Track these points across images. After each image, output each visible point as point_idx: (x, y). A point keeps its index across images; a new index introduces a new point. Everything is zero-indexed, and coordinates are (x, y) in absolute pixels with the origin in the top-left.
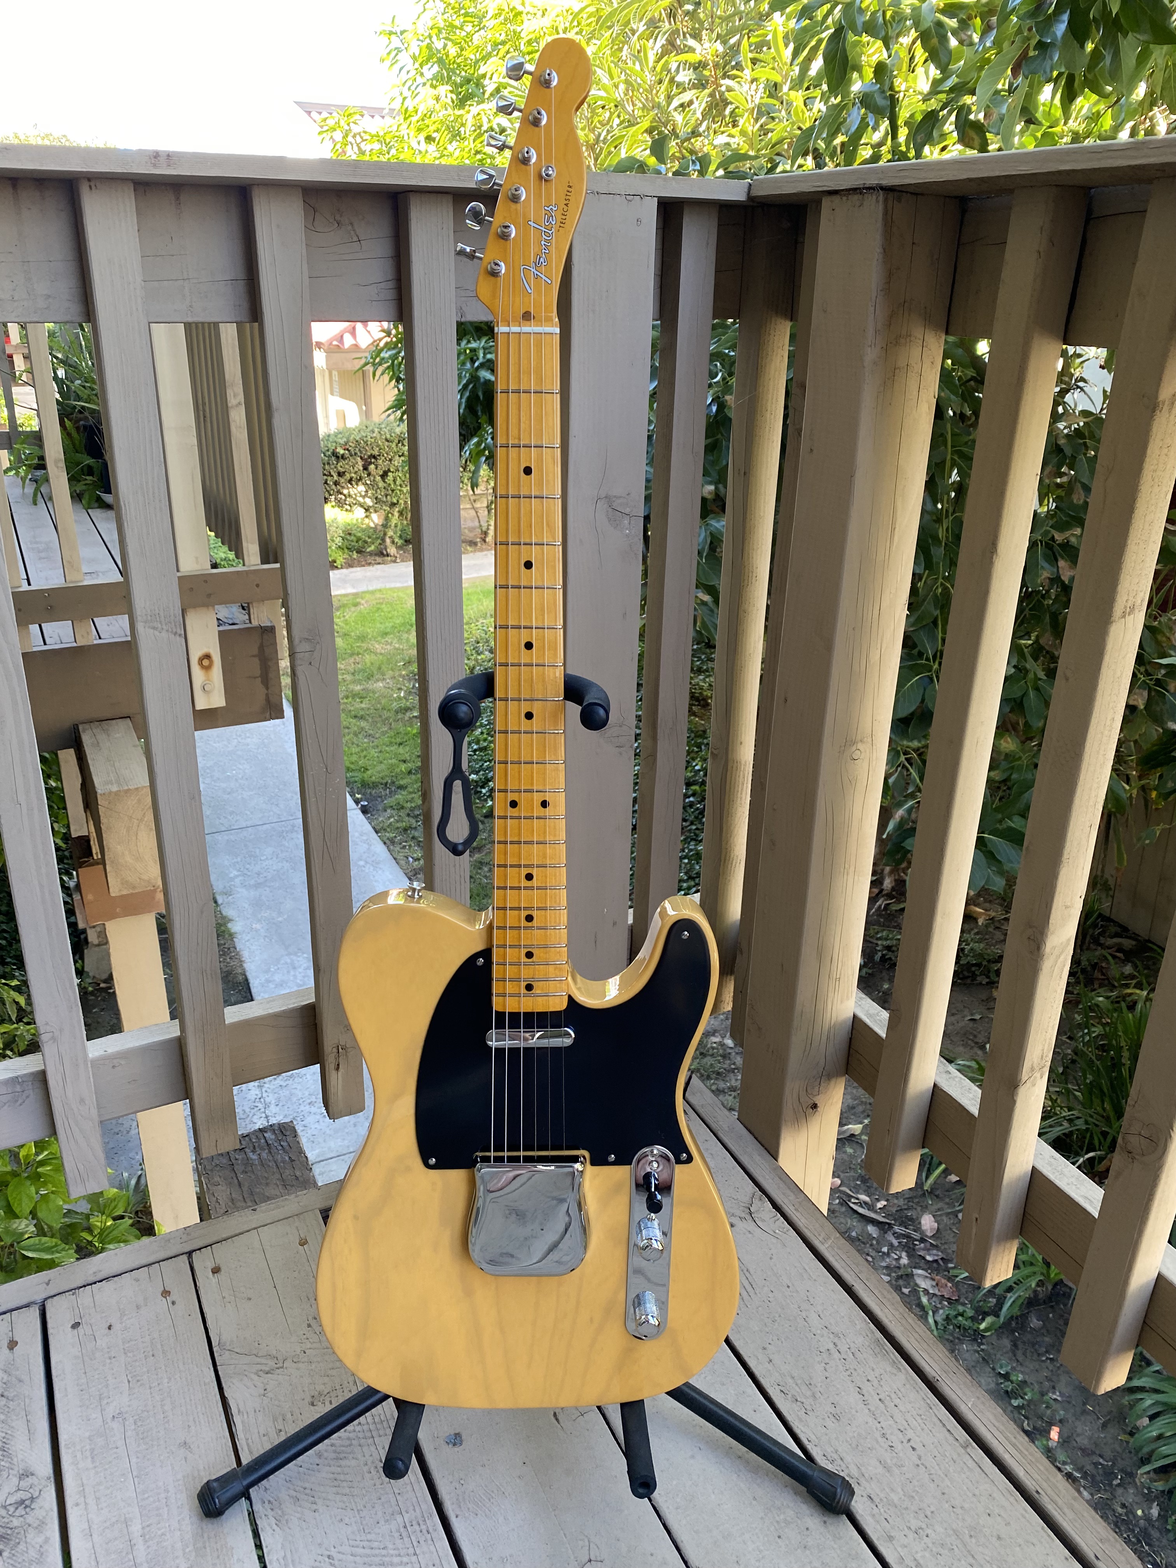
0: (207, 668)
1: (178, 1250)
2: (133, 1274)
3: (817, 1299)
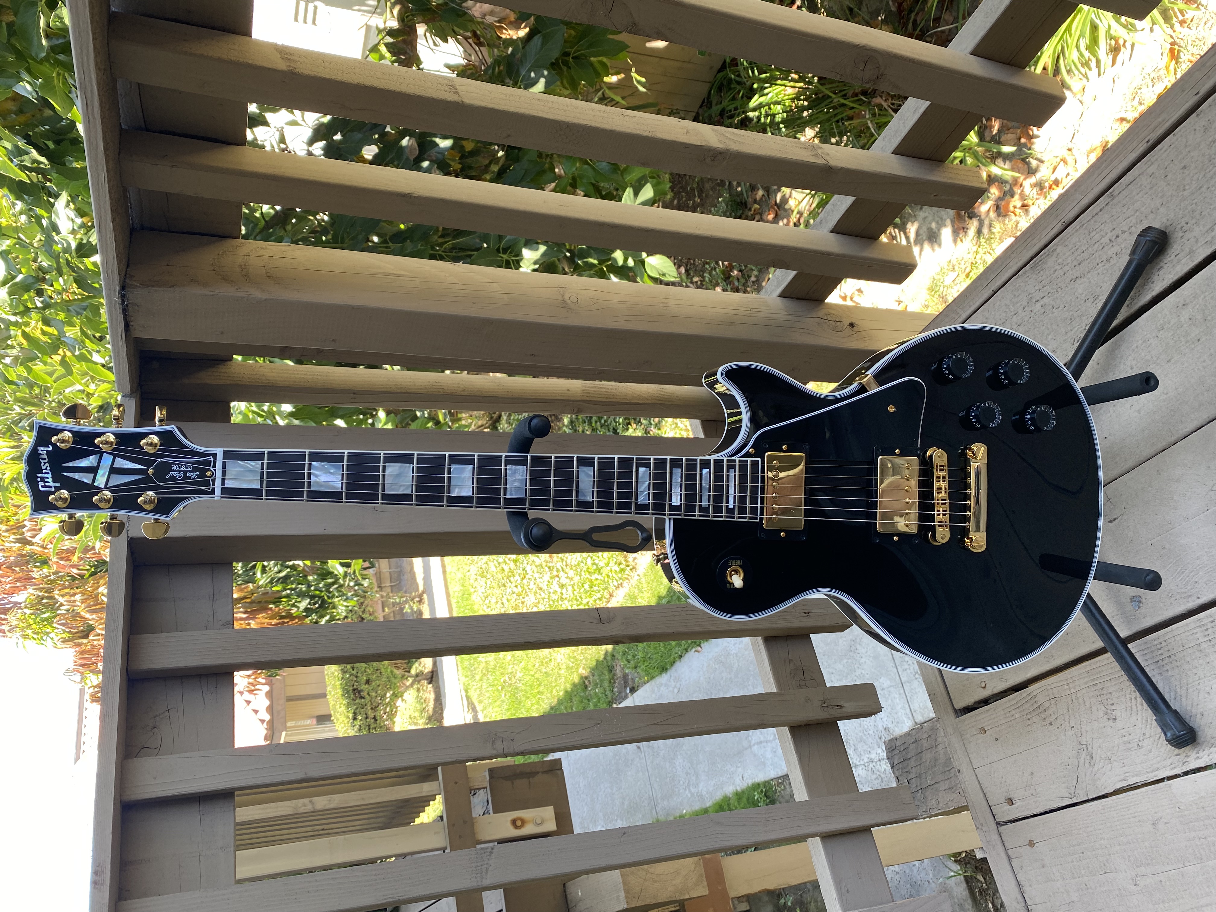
0: (523, 822)
1: (994, 834)
2: (1016, 871)
3: (1001, 317)
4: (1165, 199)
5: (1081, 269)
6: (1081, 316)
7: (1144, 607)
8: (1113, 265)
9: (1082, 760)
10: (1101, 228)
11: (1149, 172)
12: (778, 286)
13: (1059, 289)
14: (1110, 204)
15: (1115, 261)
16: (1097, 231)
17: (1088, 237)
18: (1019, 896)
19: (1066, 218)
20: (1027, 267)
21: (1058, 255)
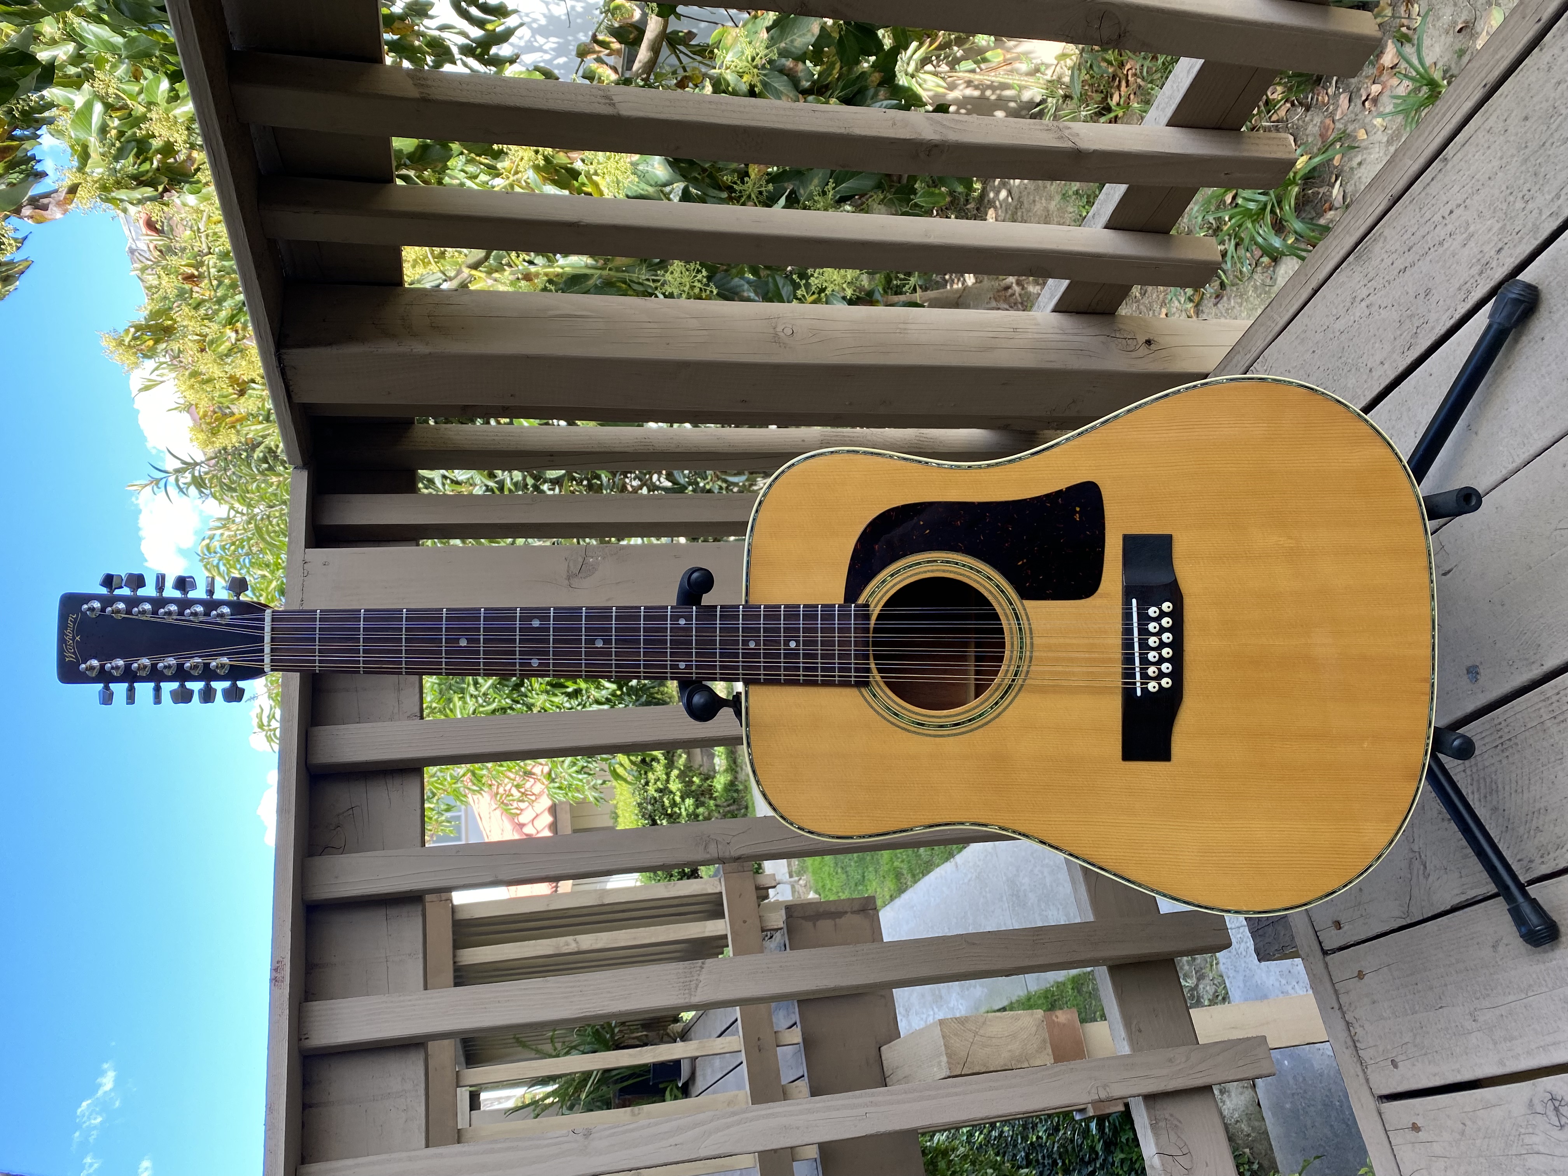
1: (1321, 965)
2: (1345, 1009)
3: (1322, 323)
4: (1504, 161)
5: (1410, 257)
6: (1411, 317)
7: (1482, 679)
8: (1447, 249)
9: (1415, 872)
10: (1433, 202)
11: (1487, 126)
12: (1051, 299)
13: (1387, 284)
14: (1443, 170)
15: (1449, 244)
16: (1429, 205)
17: (1419, 215)
18: (1349, 1040)
19: (1394, 191)
20: (1351, 258)
21: (1385, 240)
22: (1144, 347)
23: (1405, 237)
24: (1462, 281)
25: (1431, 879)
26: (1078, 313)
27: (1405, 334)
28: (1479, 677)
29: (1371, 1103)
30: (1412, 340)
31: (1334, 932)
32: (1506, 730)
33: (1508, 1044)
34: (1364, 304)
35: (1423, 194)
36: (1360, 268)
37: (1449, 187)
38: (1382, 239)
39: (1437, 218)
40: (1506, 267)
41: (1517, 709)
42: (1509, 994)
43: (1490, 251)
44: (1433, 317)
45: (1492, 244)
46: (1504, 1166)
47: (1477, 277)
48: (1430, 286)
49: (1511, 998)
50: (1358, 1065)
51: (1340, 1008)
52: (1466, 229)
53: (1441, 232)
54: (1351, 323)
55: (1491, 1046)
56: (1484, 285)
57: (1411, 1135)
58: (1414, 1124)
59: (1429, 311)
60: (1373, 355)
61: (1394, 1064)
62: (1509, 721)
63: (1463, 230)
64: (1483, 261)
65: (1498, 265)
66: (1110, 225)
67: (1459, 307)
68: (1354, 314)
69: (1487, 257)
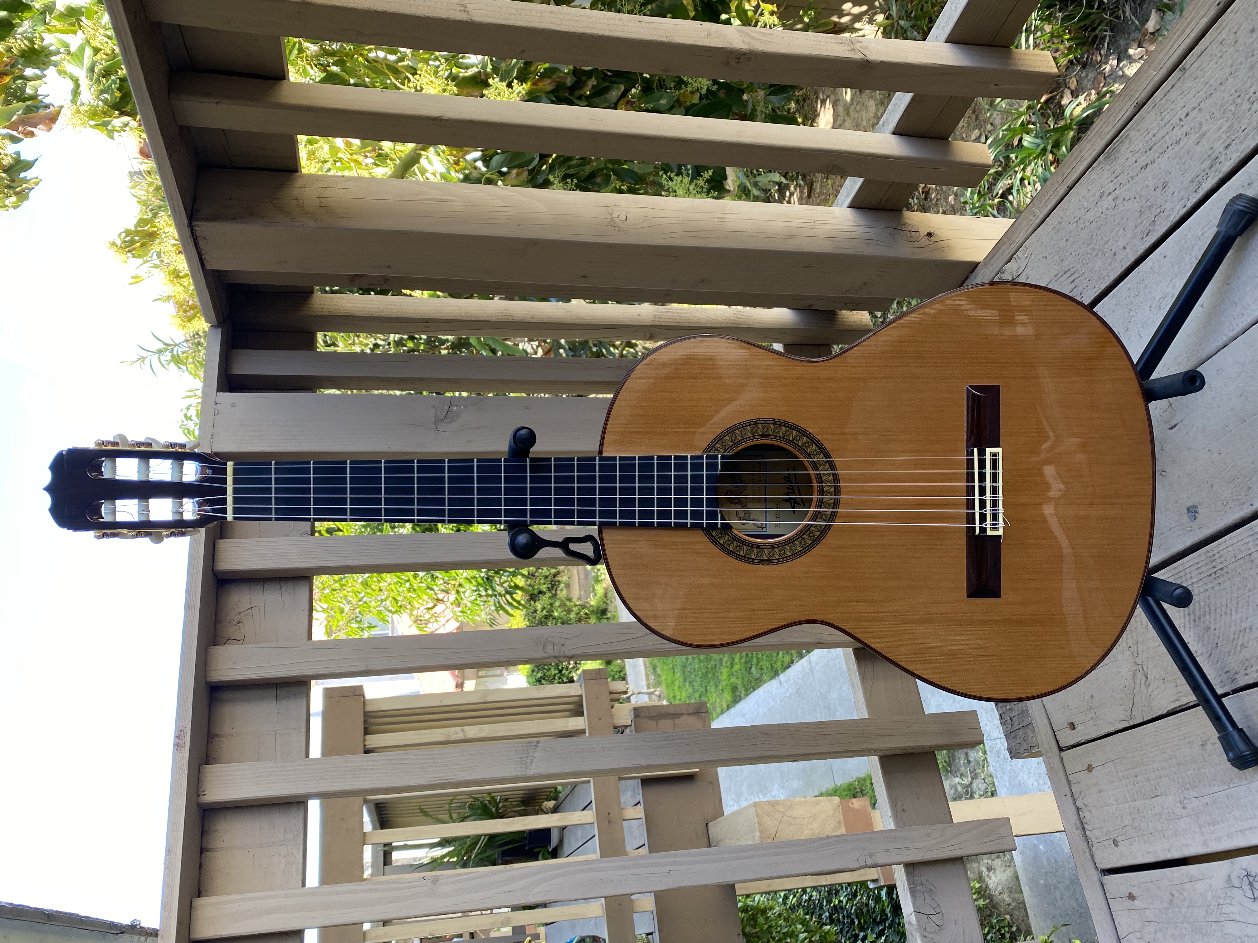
1: (1057, 760)
2: (1076, 796)
3: (1075, 215)
4: (1234, 68)
5: (1151, 155)
6: (1150, 207)
7: (1200, 517)
8: (1183, 147)
9: (1138, 681)
10: (1172, 106)
11: (1220, 38)
12: (847, 196)
13: (1130, 179)
14: (1182, 79)
15: (1184, 142)
16: (1169, 110)
17: (1160, 118)
18: (1078, 822)
19: (1139, 99)
20: (1101, 158)
21: (1130, 142)
22: (926, 238)
23: (1147, 138)
24: (1193, 175)
25: (1150, 689)
26: (870, 209)
27: (1144, 222)
28: (1197, 515)
29: (1095, 876)
30: (1151, 228)
31: (1069, 731)
32: (1220, 561)
33: (1212, 828)
34: (1111, 197)
35: (1164, 99)
36: (1108, 167)
37: (1186, 93)
38: (1128, 141)
39: (1176, 120)
40: (1232, 161)
41: (1228, 543)
42: (1214, 786)
43: (1219, 146)
44: (1168, 206)
45: (1221, 141)
46: (1204, 931)
47: (1207, 171)
48: (1167, 180)
49: (1216, 789)
50: (1086, 843)
51: (1072, 796)
52: (1200, 128)
53: (1178, 133)
54: (1099, 214)
55: (1197, 830)
56: (1213, 178)
57: (1128, 903)
58: (1130, 893)
59: (1166, 202)
60: (1117, 241)
61: (1116, 843)
62: (1221, 553)
63: (1196, 130)
64: (1213, 156)
65: (1226, 159)
66: (897, 132)
67: (1191, 197)
68: (1102, 207)
69: (1217, 152)
